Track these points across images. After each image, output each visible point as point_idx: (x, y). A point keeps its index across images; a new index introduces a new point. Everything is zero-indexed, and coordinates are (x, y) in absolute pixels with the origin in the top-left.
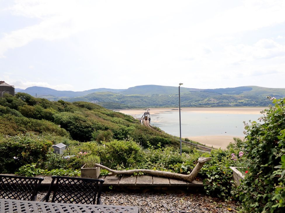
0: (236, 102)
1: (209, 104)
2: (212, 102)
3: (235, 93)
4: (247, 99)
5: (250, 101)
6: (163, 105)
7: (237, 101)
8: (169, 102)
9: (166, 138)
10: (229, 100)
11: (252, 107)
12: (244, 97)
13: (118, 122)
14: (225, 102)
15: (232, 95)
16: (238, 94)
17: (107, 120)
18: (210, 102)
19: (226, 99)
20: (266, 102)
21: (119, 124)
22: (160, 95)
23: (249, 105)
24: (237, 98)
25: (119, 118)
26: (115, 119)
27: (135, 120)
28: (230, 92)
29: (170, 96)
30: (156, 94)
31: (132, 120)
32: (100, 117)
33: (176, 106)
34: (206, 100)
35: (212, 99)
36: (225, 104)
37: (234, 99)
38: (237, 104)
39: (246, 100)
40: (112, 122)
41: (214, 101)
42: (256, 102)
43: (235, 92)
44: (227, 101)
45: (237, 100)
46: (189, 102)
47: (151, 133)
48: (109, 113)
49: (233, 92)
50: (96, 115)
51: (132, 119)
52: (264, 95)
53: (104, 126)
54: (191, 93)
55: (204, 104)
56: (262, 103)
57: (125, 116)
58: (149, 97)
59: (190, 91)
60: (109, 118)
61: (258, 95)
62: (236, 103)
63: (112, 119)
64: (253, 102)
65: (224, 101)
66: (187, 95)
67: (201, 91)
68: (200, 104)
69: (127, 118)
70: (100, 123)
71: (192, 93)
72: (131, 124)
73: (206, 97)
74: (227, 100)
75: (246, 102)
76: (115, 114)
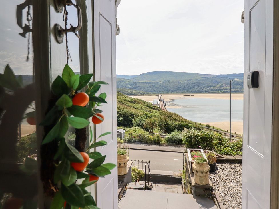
1: (221, 90)
2: (225, 88)
6: (175, 91)
8: (180, 88)
9: (190, 124)
13: (140, 108)
14: (238, 88)
17: (130, 106)
18: (222, 88)
19: (239, 84)
21: (141, 111)
22: (171, 81)
25: (140, 104)
26: (136, 105)
27: (154, 107)
29: (181, 81)
30: (168, 80)
31: (152, 107)
32: (123, 103)
33: (188, 92)
34: (218, 85)
35: (225, 85)
36: (238, 90)
40: (134, 108)
41: (226, 87)
46: (200, 88)
47: (175, 119)
48: (129, 99)
50: (119, 102)
51: (152, 105)
53: (129, 112)
54: (202, 78)
55: (217, 90)
57: (144, 102)
58: (160, 83)
59: (202, 77)
60: (131, 104)
63: (134, 106)
65: (237, 86)
66: (199, 80)
67: (213, 77)
68: (212, 90)
69: (146, 105)
70: (126, 110)
71: (204, 79)
72: (152, 110)
73: (218, 83)
74: (241, 85)
76: (136, 101)
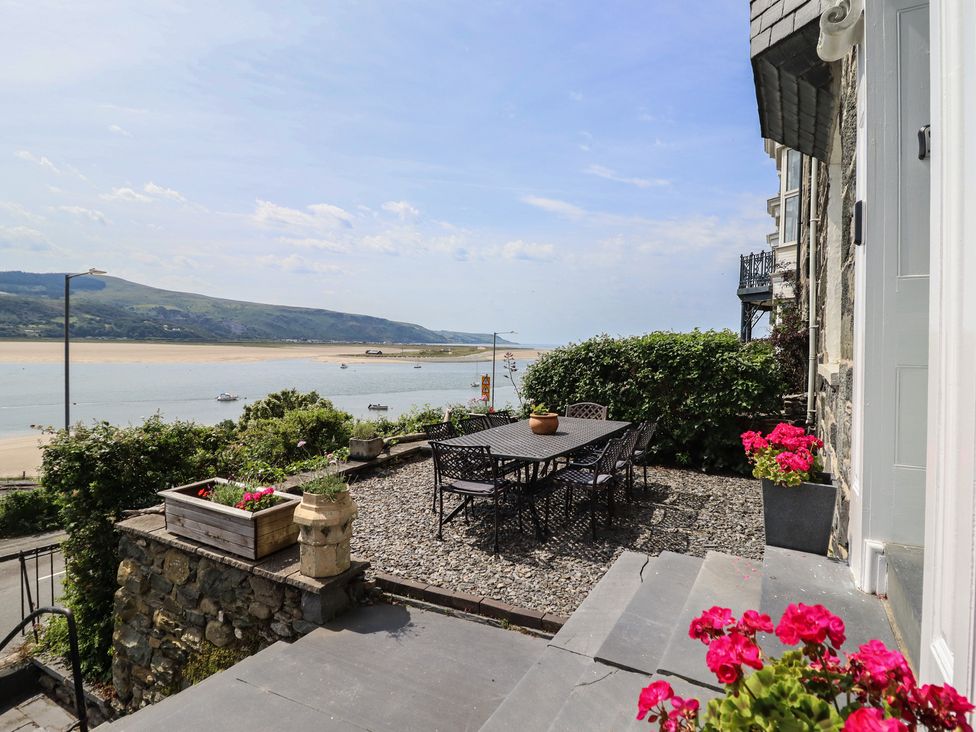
0: (48, 323)
3: (44, 293)
4: (89, 316)
5: (98, 322)
7: (53, 320)
10: (19, 316)
11: (103, 341)
12: (78, 309)
15: (30, 299)
16: (58, 299)
19: (9, 310)
20: (146, 328)
23: (93, 335)
24: (53, 309)
28: (26, 288)
37: (41, 312)
38: (50, 331)
39: (85, 320)
42: (115, 325)
43: (44, 289)
44: (14, 317)
45: (53, 317)
49: (38, 288)
52: (139, 306)
56: (133, 329)
61: (122, 307)
62: (48, 327)
64: (107, 326)
74: (13, 313)
75: (85, 325)
